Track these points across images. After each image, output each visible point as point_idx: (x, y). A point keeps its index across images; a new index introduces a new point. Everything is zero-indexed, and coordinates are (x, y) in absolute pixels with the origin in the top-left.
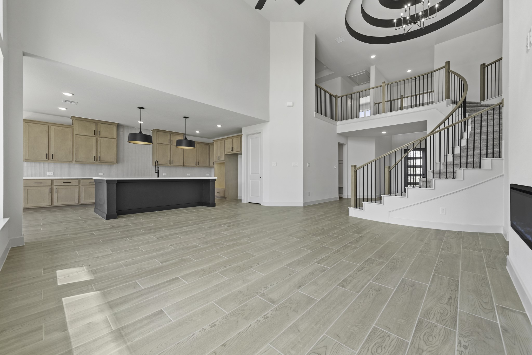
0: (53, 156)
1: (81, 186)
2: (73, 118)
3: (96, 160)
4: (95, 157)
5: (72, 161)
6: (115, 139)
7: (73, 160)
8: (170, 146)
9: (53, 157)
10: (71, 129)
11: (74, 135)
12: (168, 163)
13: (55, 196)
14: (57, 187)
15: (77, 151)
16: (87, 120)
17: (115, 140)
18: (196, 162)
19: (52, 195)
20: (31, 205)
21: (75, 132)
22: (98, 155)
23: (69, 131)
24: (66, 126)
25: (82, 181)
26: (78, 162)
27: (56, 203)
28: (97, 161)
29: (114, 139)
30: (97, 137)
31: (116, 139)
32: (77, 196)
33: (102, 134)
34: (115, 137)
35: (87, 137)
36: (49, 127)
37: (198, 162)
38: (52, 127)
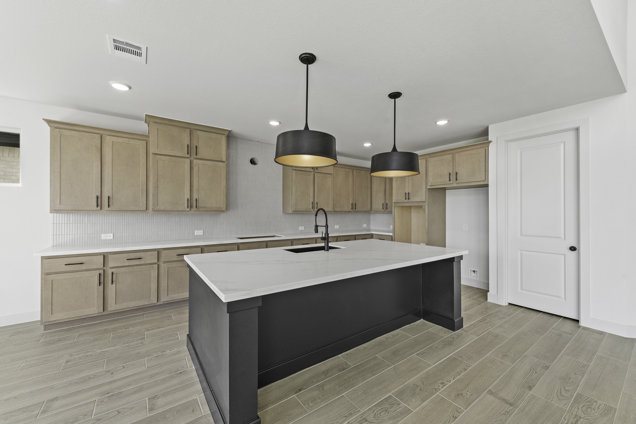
0: (111, 200)
1: (162, 265)
2: (150, 119)
3: (191, 207)
4: (189, 199)
5: (146, 209)
6: (224, 162)
7: (148, 208)
8: (314, 174)
9: (111, 203)
10: (145, 142)
11: (151, 156)
12: (311, 207)
13: (111, 289)
14: (114, 270)
15: (157, 188)
16: (174, 124)
17: (225, 164)
18: (352, 204)
19: (105, 289)
20: (58, 316)
21: (152, 150)
22: (195, 196)
23: (141, 145)
24: (136, 137)
25: (163, 253)
26: (157, 211)
27: (112, 306)
28: (192, 209)
29: (222, 161)
30: (192, 158)
31: (226, 162)
32: (154, 286)
33: (203, 153)
34: (224, 159)
35: (173, 158)
36: (103, 137)
37: (355, 204)
38: (108, 137)
